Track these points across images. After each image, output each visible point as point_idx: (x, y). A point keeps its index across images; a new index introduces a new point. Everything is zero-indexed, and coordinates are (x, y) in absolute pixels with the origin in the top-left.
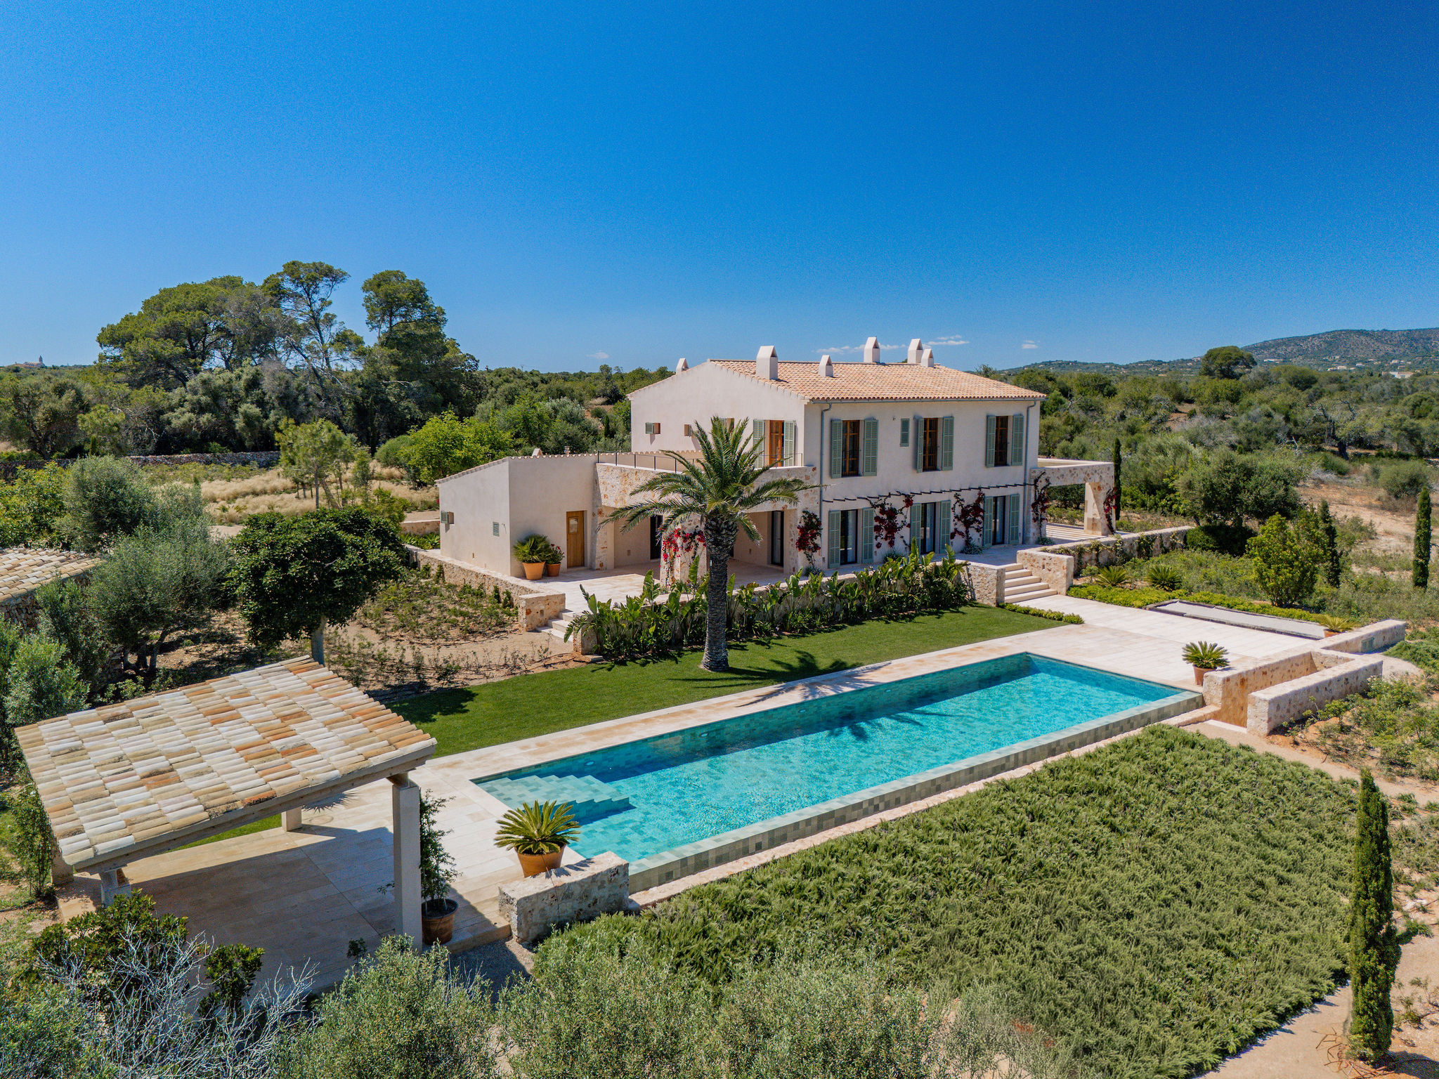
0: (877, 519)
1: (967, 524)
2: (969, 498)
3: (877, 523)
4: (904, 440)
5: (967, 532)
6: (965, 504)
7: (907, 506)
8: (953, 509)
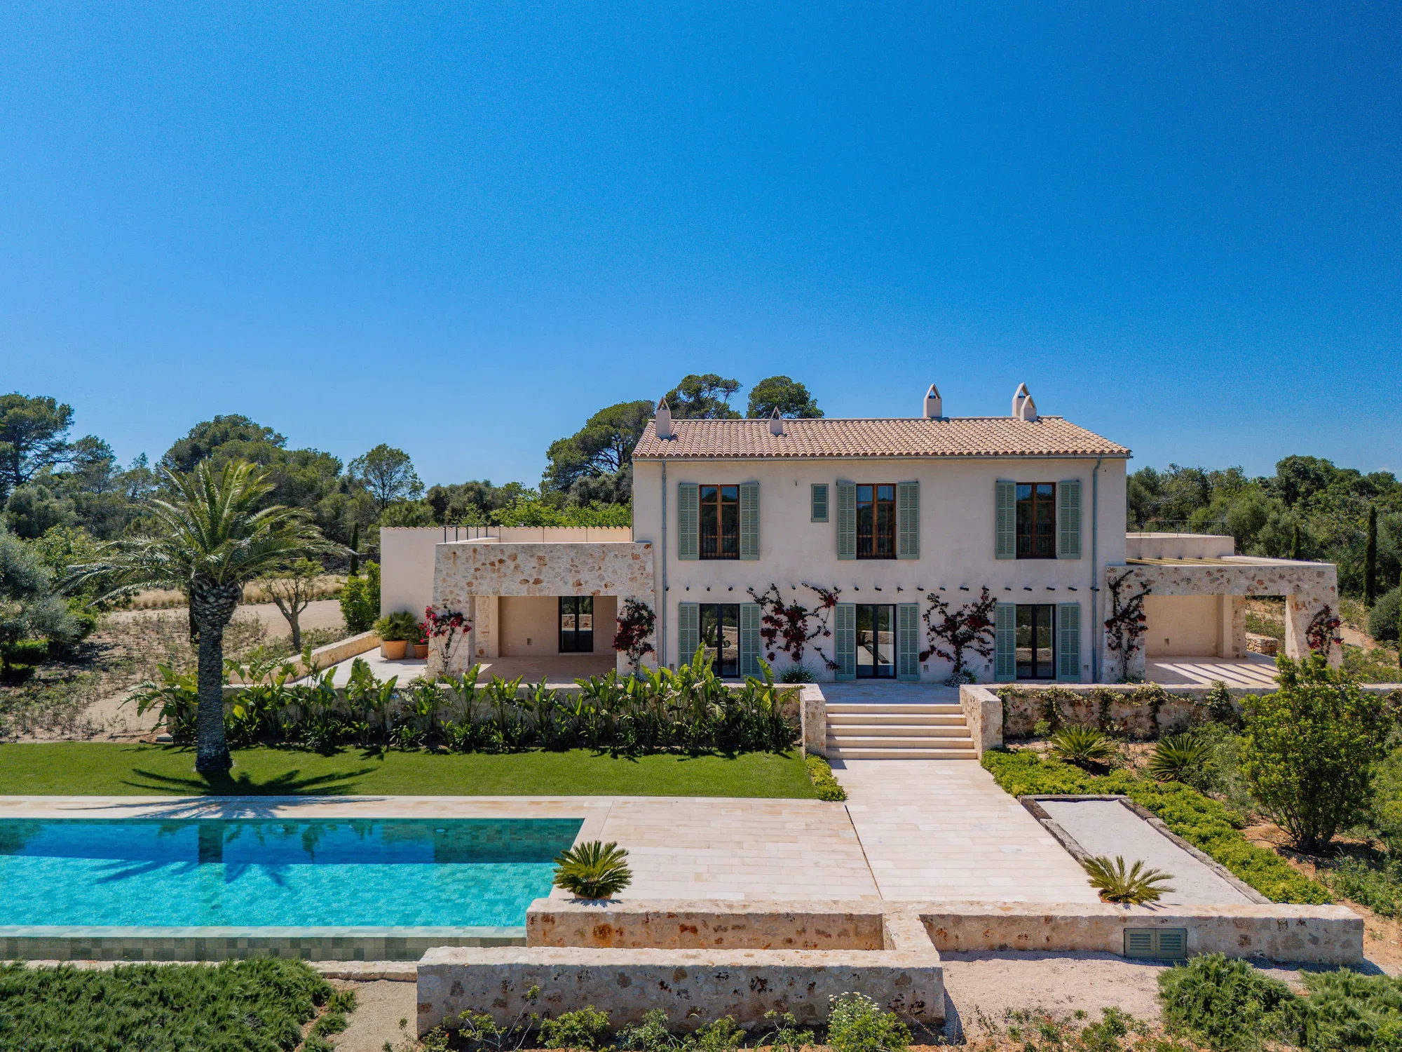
0: (768, 619)
1: (958, 642)
2: (959, 603)
3: (769, 626)
4: (819, 513)
5: (958, 653)
6: (951, 611)
7: (827, 606)
8: (926, 616)
